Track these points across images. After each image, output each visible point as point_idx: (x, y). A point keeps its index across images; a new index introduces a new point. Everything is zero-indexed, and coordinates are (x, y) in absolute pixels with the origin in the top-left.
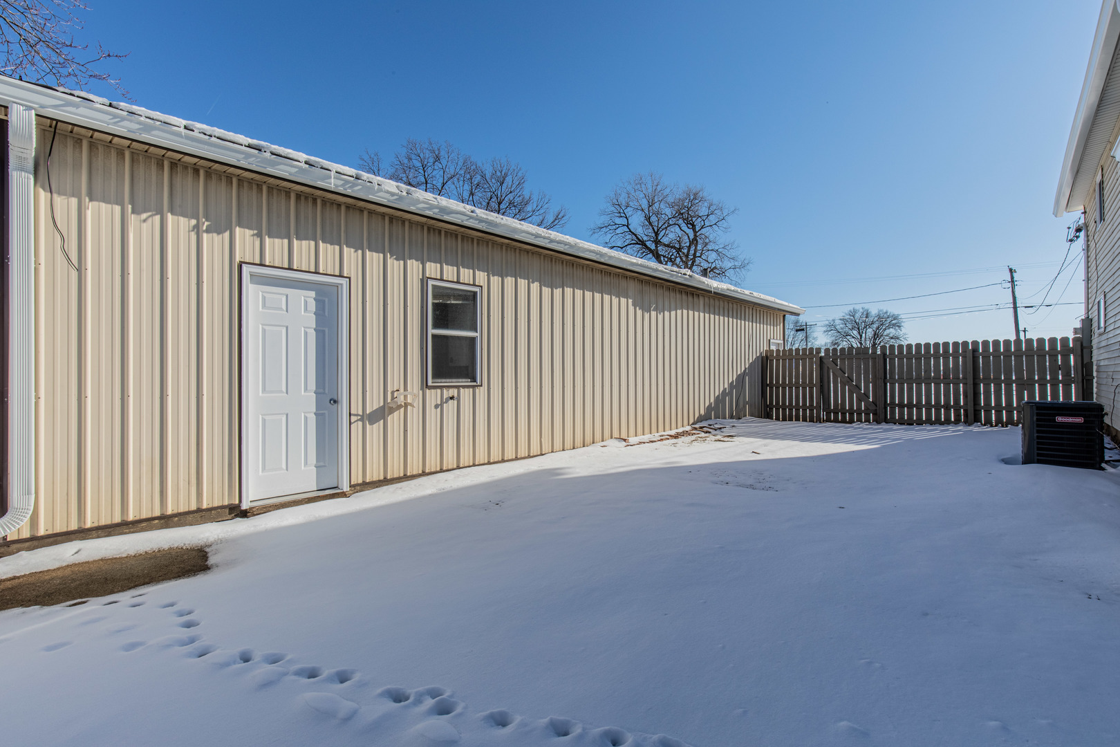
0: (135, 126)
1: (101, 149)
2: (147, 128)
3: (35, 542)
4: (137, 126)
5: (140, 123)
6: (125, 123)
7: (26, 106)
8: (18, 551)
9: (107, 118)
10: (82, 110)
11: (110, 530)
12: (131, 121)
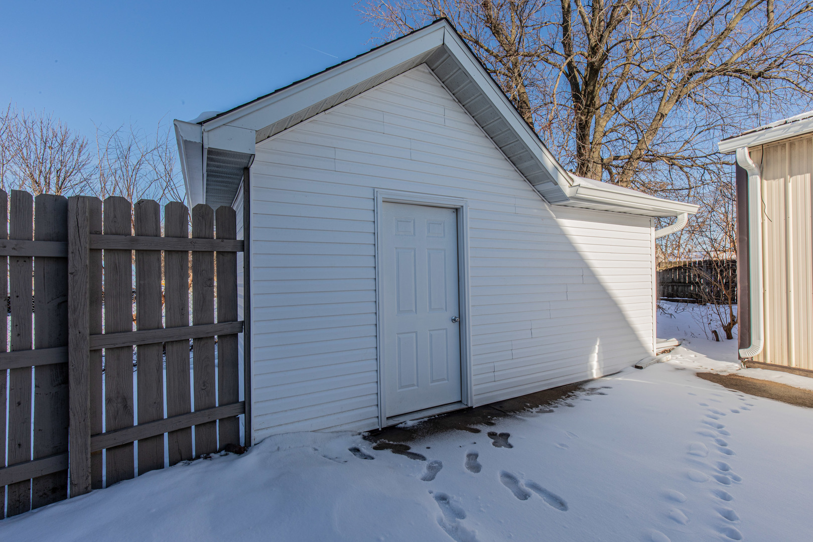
0: (798, 128)
1: (797, 144)
2: (805, 125)
3: (765, 366)
4: (799, 127)
5: (800, 125)
6: (792, 129)
7: (742, 147)
8: (759, 367)
9: (780, 132)
10: (767, 135)
11: (807, 373)
12: (794, 126)
